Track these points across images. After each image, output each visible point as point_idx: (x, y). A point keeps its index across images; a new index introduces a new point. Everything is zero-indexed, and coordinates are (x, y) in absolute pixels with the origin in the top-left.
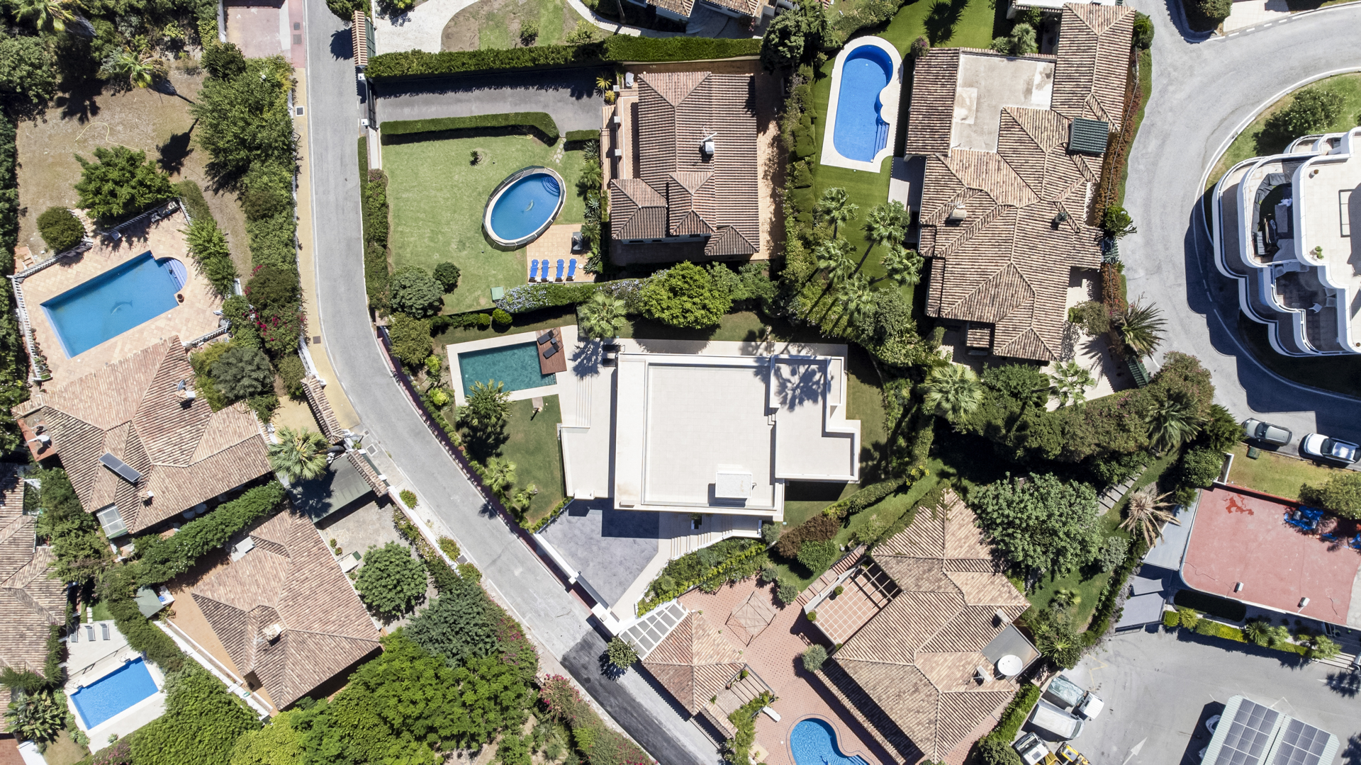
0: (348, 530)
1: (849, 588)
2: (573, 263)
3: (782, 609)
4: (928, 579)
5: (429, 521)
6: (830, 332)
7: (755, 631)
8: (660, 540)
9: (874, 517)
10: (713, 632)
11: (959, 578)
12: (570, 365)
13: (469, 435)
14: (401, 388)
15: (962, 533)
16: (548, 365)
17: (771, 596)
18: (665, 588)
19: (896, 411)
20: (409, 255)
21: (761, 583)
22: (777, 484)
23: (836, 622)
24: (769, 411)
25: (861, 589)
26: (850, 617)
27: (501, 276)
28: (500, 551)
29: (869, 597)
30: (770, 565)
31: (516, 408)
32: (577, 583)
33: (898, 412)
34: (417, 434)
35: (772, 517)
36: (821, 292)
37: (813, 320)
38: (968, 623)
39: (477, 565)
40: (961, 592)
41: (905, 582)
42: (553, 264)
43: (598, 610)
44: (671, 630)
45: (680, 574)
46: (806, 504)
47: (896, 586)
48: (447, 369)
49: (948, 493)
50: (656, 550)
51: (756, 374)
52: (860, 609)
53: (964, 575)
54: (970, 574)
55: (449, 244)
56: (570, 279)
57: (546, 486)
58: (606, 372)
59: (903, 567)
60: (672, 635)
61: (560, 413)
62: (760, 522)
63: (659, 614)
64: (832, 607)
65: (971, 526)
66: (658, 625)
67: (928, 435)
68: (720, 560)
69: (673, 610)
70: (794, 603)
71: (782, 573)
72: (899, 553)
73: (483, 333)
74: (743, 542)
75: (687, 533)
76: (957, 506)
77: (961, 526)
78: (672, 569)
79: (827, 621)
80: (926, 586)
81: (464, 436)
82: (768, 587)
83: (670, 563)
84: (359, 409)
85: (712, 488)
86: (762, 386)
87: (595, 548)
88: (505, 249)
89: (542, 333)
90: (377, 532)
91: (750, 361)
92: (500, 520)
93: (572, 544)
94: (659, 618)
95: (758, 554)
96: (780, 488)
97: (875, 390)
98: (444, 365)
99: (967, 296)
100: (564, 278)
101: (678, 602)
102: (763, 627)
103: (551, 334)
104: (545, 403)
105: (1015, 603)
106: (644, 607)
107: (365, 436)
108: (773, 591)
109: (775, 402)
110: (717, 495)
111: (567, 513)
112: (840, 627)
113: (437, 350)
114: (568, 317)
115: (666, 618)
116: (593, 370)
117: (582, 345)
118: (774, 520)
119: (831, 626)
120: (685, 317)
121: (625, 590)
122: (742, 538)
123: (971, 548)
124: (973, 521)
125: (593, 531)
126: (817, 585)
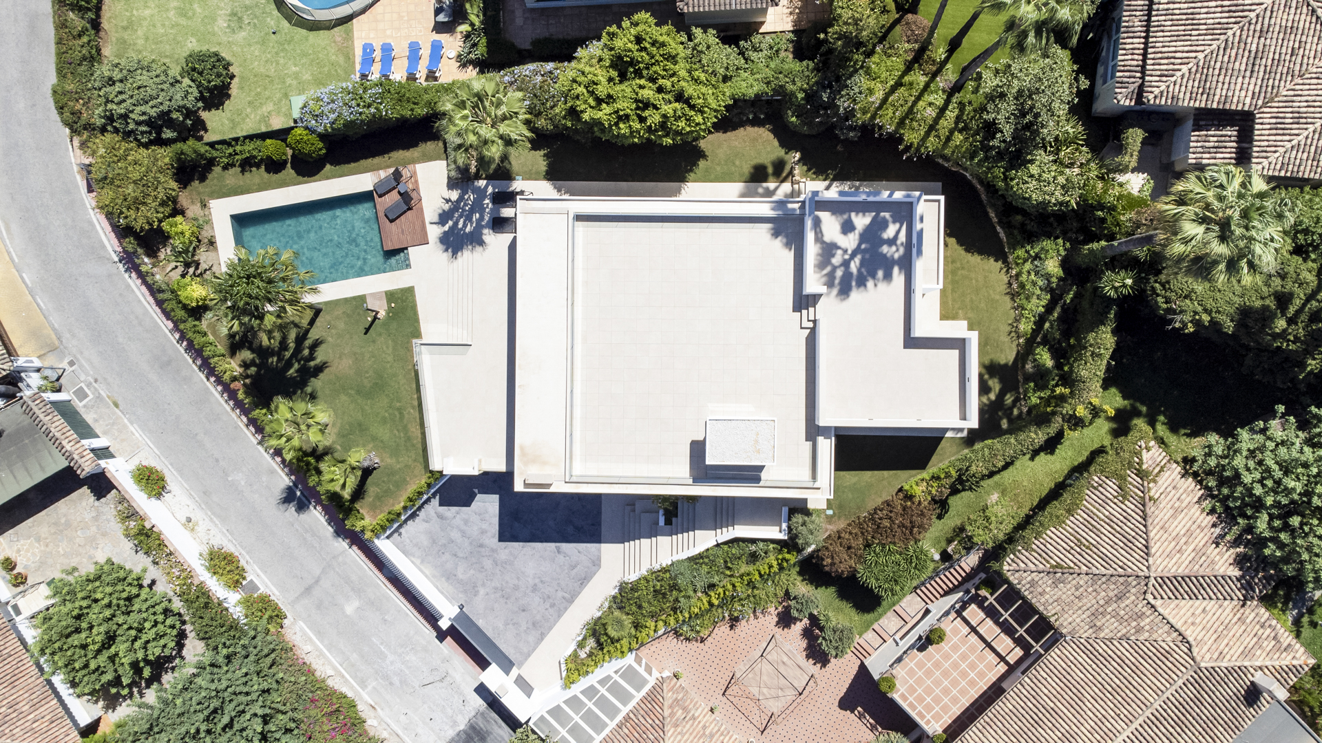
0: (38, 540)
1: (954, 628)
2: (437, 48)
3: (824, 665)
4: (1116, 615)
5: (189, 520)
6: (918, 149)
7: (775, 706)
8: (603, 545)
9: (995, 497)
10: (701, 711)
11: (1180, 612)
12: (434, 232)
13: (253, 363)
14: (134, 282)
15: (1180, 525)
16: (395, 234)
17: (804, 644)
18: (613, 633)
19: (1034, 300)
20: (141, 42)
21: (785, 620)
22: (820, 439)
23: (929, 691)
24: (803, 302)
25: (973, 630)
26: (955, 683)
27: (307, 77)
28: (317, 572)
29: (989, 645)
30: (802, 588)
31: (339, 312)
32: (452, 627)
33: (1037, 304)
34: (165, 364)
35: (805, 501)
36: (902, 67)
37: (888, 122)
38: (1198, 701)
39: (276, 596)
40: (1184, 640)
41: (1068, 620)
42: (401, 50)
43: (493, 677)
44: (625, 710)
45: (640, 607)
46: (867, 476)
47: (1050, 627)
48: (212, 243)
49: (1148, 449)
50: (596, 563)
51: (776, 234)
52: (972, 666)
53: (1186, 604)
54: (1199, 604)
55: (214, 20)
56: (431, 76)
57: (395, 452)
58: (497, 242)
59: (1066, 591)
60: (627, 718)
61: (417, 320)
62: (785, 510)
63: (602, 682)
64: (920, 665)
65: (1195, 511)
66: (603, 703)
67: (1104, 339)
68: (716, 579)
69: (629, 674)
70: (849, 656)
71: (823, 601)
72: (1058, 566)
73: (275, 177)
74: (753, 548)
75: (653, 533)
76: (1166, 475)
77: (1177, 511)
78: (626, 597)
79: (912, 690)
80: (1110, 627)
81: (245, 365)
82: (798, 628)
83: (622, 587)
84: (56, 320)
85: (698, 449)
86: (789, 256)
87: (488, 563)
88: (315, 26)
89: (383, 174)
90: (92, 541)
91: (763, 208)
92: (316, 515)
93: (447, 556)
94: (603, 691)
95: (781, 568)
96: (826, 447)
97: (993, 265)
98: (205, 234)
99: (1201, 56)
100: (421, 74)
101: (638, 660)
102: (790, 699)
103: (397, 176)
104: (389, 302)
105: (1286, 660)
106: (576, 667)
107: (69, 369)
108: (807, 633)
109: (814, 284)
110: (710, 461)
111: (435, 502)
112: (937, 700)
113: (194, 210)
114: (430, 146)
115: (616, 689)
116: (476, 240)
117: (454, 195)
118: (810, 506)
119: (920, 699)
120: (642, 120)
121: (542, 636)
122: (753, 541)
123: (1200, 553)
124: (1198, 502)
125: (483, 532)
126: (888, 622)
